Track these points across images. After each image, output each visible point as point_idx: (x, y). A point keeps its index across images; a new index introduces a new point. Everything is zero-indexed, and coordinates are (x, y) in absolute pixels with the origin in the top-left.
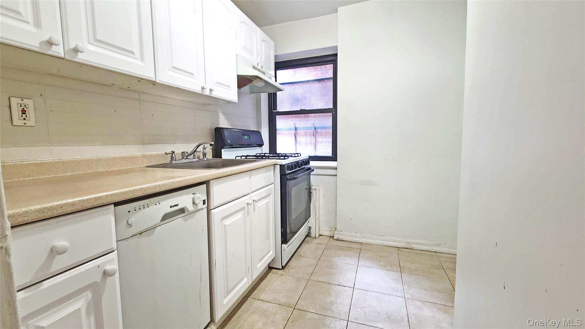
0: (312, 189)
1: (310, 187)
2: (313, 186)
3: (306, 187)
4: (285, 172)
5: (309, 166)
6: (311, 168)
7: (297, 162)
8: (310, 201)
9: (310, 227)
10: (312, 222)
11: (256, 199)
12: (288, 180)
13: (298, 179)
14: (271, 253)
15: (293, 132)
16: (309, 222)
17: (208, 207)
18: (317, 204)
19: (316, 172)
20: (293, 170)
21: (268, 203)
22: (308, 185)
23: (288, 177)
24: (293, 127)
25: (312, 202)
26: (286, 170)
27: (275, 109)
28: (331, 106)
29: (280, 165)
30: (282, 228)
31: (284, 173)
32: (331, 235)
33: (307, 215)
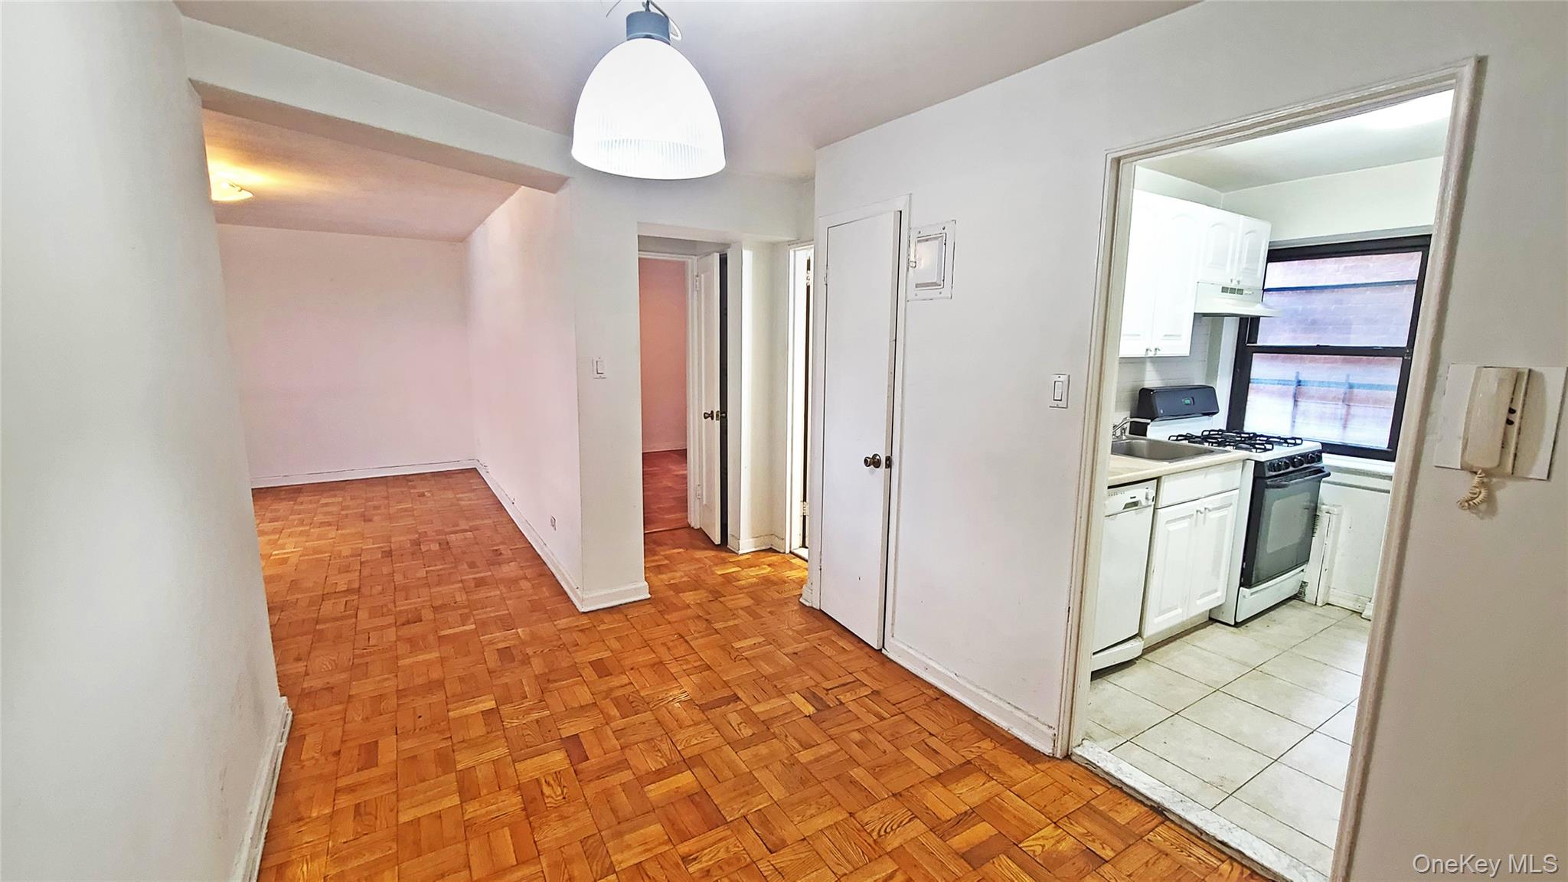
0: (1320, 511)
1: (1316, 506)
2: (1323, 504)
3: (1305, 504)
4: (1265, 474)
5: (1319, 465)
6: (1325, 470)
7: (1291, 458)
8: (1313, 533)
9: (1305, 583)
10: (1310, 572)
11: (1210, 507)
12: (1268, 487)
13: (1289, 487)
14: (1219, 594)
15: (1292, 389)
16: (1302, 571)
17: (1155, 505)
18: (1329, 541)
19: (1334, 477)
20: (1281, 472)
21: (1223, 519)
22: (1311, 501)
23: (1269, 482)
24: (1293, 379)
25: (1316, 535)
26: (1266, 470)
27: (1253, 340)
28: (1403, 343)
29: (1256, 461)
30: (1244, 561)
31: (1263, 476)
32: (1356, 608)
33: (1301, 557)
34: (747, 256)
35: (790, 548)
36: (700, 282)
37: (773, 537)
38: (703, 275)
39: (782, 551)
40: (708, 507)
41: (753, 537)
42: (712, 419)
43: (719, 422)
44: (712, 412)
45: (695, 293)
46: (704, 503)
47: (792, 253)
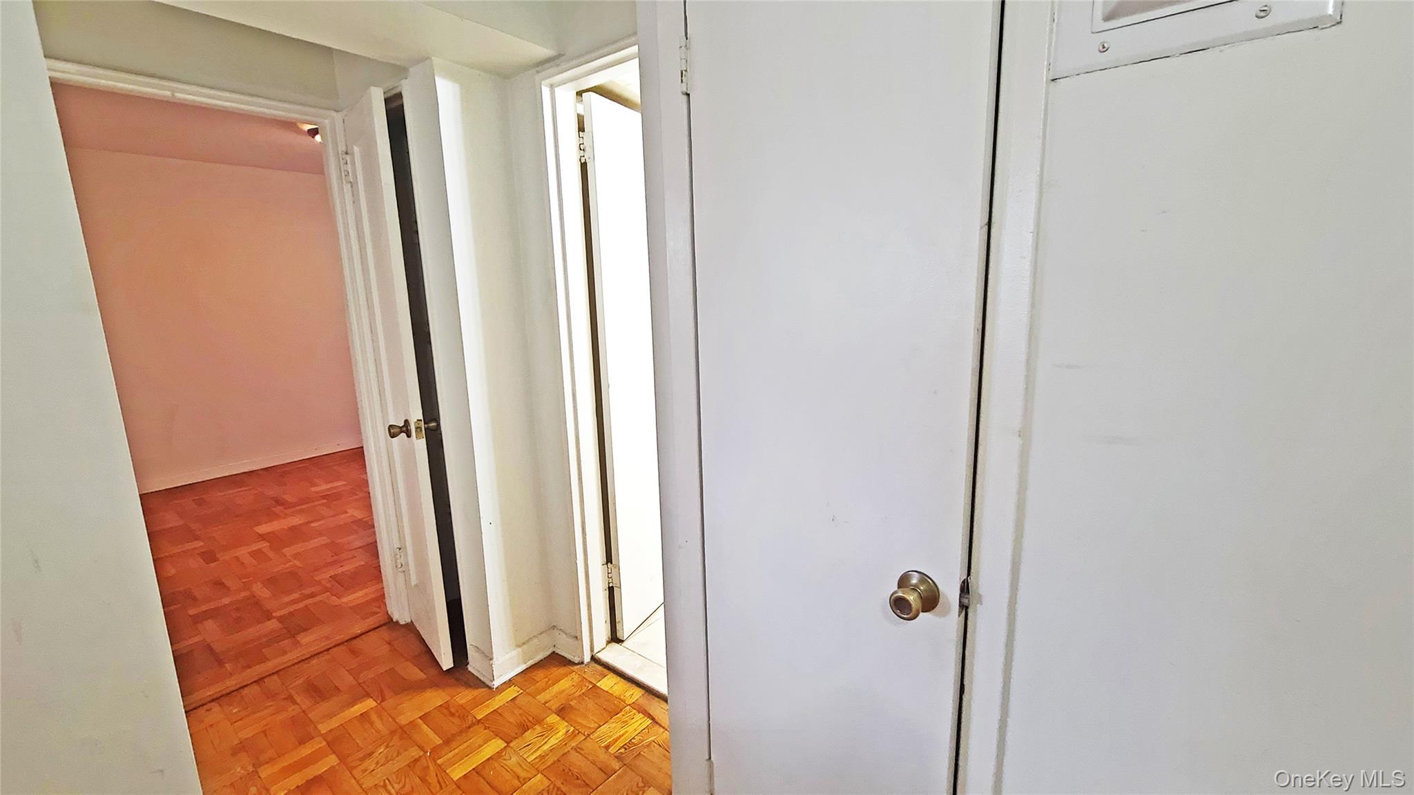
34: (447, 91)
35: (592, 650)
36: (353, 163)
37: (556, 632)
38: (356, 149)
39: (576, 660)
40: (423, 587)
41: (519, 646)
42: (409, 436)
43: (423, 441)
44: (406, 422)
45: (347, 188)
46: (414, 582)
47: (546, 91)
